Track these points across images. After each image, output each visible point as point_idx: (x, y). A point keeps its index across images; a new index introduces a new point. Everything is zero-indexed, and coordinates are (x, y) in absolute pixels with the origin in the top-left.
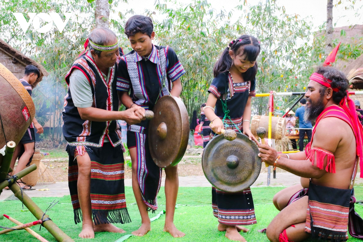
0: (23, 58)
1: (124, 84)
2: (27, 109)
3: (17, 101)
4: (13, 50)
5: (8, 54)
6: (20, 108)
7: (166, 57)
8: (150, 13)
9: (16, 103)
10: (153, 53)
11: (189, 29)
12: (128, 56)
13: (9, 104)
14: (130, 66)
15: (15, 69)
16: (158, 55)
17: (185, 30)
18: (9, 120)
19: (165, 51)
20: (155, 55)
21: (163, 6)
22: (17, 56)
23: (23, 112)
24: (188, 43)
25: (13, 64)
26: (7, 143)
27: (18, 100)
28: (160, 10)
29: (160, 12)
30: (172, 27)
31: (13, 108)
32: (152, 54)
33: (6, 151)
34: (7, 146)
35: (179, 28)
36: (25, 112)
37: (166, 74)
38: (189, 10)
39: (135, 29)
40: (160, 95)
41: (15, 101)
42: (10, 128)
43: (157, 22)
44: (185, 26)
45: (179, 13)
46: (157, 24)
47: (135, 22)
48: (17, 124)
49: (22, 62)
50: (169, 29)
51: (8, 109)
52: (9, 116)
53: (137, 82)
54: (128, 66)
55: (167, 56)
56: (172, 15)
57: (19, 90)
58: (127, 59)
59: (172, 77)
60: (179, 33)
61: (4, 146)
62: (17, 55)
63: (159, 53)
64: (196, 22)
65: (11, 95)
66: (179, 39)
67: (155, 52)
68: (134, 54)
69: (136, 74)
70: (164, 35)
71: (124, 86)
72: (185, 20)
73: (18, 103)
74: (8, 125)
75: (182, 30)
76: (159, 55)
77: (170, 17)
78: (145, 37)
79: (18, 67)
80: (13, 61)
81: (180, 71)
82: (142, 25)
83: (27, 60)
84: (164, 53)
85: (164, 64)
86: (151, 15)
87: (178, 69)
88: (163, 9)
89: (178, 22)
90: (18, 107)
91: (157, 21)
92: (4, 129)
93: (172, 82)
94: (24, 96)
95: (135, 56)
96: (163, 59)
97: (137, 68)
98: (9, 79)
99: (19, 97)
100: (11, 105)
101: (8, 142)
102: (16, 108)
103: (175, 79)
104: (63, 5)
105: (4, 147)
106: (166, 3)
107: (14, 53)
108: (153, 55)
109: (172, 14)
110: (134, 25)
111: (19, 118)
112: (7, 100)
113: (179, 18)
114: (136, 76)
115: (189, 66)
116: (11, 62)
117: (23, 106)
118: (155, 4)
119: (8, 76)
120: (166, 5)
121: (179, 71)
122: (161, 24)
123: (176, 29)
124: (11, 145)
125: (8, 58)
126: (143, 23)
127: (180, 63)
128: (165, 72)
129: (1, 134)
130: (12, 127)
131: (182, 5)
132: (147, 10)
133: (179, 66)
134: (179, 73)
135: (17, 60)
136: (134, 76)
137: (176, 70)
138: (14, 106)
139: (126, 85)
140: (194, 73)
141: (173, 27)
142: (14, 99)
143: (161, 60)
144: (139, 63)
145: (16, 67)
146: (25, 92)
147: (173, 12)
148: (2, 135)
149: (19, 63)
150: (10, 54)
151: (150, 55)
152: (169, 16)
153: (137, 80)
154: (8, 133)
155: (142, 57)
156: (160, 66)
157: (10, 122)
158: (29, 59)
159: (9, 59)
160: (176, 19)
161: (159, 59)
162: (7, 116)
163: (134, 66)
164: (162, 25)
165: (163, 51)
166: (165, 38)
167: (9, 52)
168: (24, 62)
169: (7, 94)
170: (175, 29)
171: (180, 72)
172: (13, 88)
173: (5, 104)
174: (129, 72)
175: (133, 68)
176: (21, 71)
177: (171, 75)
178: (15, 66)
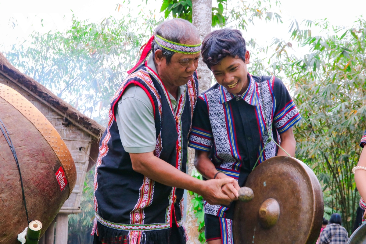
0: (79, 117)
1: (203, 139)
2: (63, 171)
3: (48, 157)
4: (64, 105)
5: (57, 111)
6: (52, 169)
7: (271, 94)
8: (282, 45)
9: (46, 161)
10: (251, 89)
11: (349, 68)
12: (209, 92)
13: (35, 162)
14: (212, 109)
15: (67, 135)
16: (257, 90)
17: (341, 71)
18: (34, 188)
19: (269, 84)
20: (254, 92)
21: (305, 33)
22: (70, 114)
23: (57, 176)
24: (347, 92)
25: (63, 127)
26: (29, 223)
27: (50, 156)
28: (299, 40)
29: (299, 43)
30: (319, 66)
31: (41, 169)
32: (248, 91)
33: (27, 237)
34: (29, 228)
35: (331, 68)
36: (60, 176)
37: (271, 122)
38: (349, 38)
39: (221, 52)
40: (260, 158)
41: (45, 158)
42: (35, 200)
43: (294, 60)
44: (342, 64)
45: (331, 44)
46: (294, 61)
47: (217, 41)
48: (46, 193)
49: (77, 124)
50: (315, 70)
51: (34, 169)
52: (35, 182)
53: (223, 133)
54: (210, 109)
55: (272, 92)
56: (320, 46)
57: (52, 141)
58: (207, 97)
59: (281, 125)
60: (331, 77)
61: (24, 229)
62: (70, 112)
63: (259, 88)
64: (361, 58)
65: (40, 147)
66: (331, 85)
67: (253, 87)
68: (219, 88)
69: (221, 121)
70: (306, 79)
71: (202, 142)
72: (342, 53)
73: (50, 161)
74: (32, 196)
75: (337, 71)
76: (259, 91)
77: (316, 51)
78: (237, 61)
79: (70, 131)
80: (64, 122)
81: (293, 117)
82: (230, 45)
83: (84, 121)
84: (268, 88)
85: (268, 105)
86: (284, 47)
87: (290, 113)
88: (305, 37)
89: (330, 58)
90: (49, 168)
91: (295, 58)
92: (26, 202)
93: (280, 134)
94: (59, 151)
95: (220, 93)
96: (266, 98)
97: (223, 111)
98: (38, 124)
99: (51, 152)
100: (38, 163)
101: (31, 221)
102: (47, 168)
103: (285, 129)
104: (144, 36)
105: (24, 231)
106: (309, 28)
107: (66, 110)
108: (250, 92)
109: (320, 44)
110: (218, 46)
111: (49, 184)
112: (32, 156)
113: (331, 52)
114: (222, 124)
115: (348, 131)
116: (61, 123)
117: (56, 165)
118: (290, 30)
119: (36, 119)
120: (310, 32)
121: (292, 115)
122: (301, 62)
123: (327, 70)
124: (35, 226)
125: (57, 117)
126: (230, 40)
127: (293, 104)
128: (270, 118)
129: (22, 208)
130: (39, 198)
131: (337, 30)
132: (277, 41)
133: (293, 108)
134: (291, 119)
135: (69, 120)
136: (219, 125)
137: (288, 115)
138: (44, 165)
139: (206, 140)
140: (357, 143)
141: (321, 67)
142: (43, 155)
143: (264, 99)
144: (226, 104)
145: (68, 132)
146: (62, 145)
147: (321, 42)
148: (22, 211)
149: (72, 125)
150: (60, 111)
151: (245, 92)
152: (315, 49)
153: (223, 130)
154: (32, 208)
155: (232, 95)
156: (262, 109)
157: (35, 190)
158: (87, 119)
159: (58, 119)
160: (327, 55)
161: (260, 97)
162: (32, 181)
163: (219, 108)
164: (302, 64)
165: (267, 84)
166: (307, 85)
167: (57, 108)
168: (81, 124)
169: (34, 146)
170: (324, 69)
171: (295, 117)
172: (42, 138)
173: (30, 161)
174: (210, 118)
175: (217, 112)
176: (75, 138)
177: (279, 122)
178: (66, 130)
